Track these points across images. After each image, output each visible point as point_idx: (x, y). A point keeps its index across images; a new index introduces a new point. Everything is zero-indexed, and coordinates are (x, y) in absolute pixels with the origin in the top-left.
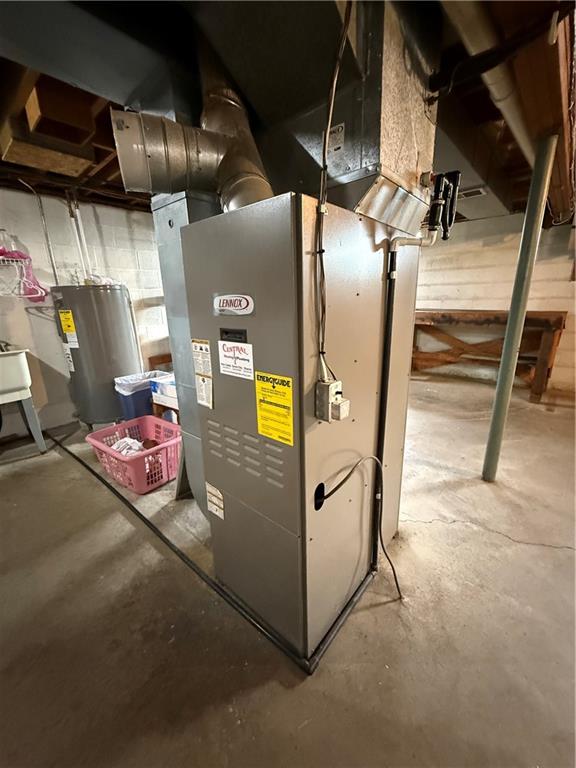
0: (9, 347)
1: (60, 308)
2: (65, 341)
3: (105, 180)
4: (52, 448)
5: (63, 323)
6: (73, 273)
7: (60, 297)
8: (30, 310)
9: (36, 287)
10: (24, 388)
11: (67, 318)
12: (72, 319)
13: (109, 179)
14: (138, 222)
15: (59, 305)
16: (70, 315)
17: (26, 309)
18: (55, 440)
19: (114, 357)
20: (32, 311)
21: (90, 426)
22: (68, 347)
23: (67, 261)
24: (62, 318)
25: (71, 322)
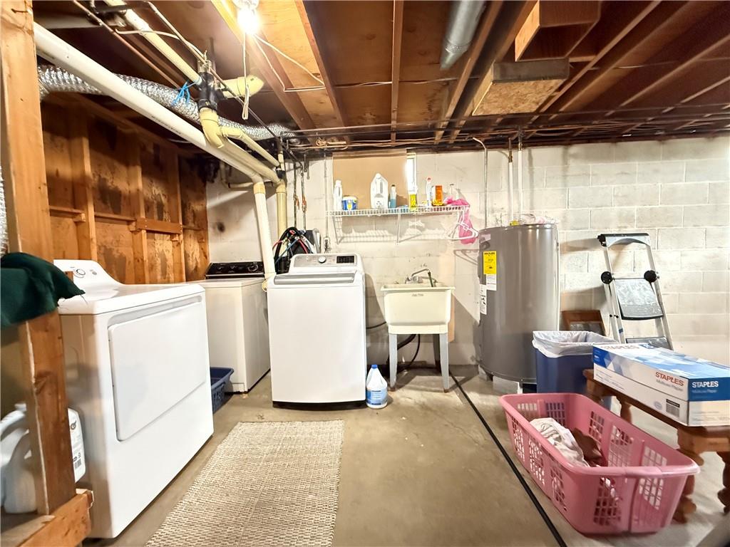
0: (436, 284)
1: (485, 249)
2: (483, 282)
3: (557, 113)
4: (452, 388)
5: (484, 264)
6: (498, 217)
7: (488, 238)
8: (457, 252)
9: (471, 229)
10: (443, 323)
11: (491, 259)
12: (495, 261)
13: (562, 110)
14: (575, 156)
15: (485, 246)
16: (494, 257)
17: (455, 252)
18: (456, 381)
19: (530, 305)
20: (459, 253)
21: (491, 377)
22: (485, 288)
23: (494, 206)
24: (485, 259)
25: (494, 264)
